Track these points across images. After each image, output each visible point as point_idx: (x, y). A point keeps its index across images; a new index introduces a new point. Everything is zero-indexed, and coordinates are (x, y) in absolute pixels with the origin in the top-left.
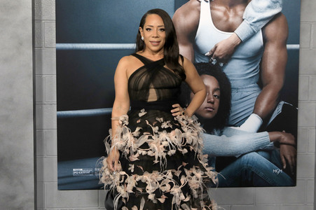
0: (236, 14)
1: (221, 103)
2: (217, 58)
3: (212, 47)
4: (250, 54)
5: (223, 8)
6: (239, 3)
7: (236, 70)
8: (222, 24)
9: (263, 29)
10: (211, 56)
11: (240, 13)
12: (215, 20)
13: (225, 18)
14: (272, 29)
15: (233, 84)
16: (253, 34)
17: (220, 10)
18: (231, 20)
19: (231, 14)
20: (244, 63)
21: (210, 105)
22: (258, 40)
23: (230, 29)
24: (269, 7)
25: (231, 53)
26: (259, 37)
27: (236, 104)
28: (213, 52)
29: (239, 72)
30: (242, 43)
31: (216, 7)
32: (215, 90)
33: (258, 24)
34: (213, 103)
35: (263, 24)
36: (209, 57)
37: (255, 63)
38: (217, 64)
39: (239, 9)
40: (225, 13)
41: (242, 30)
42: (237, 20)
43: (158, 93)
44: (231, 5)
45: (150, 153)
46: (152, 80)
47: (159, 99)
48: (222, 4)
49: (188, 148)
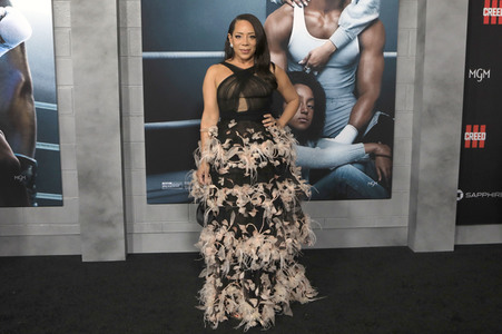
0: (331, 20)
1: (315, 114)
2: (310, 66)
3: (306, 55)
4: (346, 62)
5: (317, 14)
6: (334, 8)
7: (331, 79)
8: (316, 31)
9: (359, 36)
10: (305, 64)
11: (335, 19)
12: (309, 26)
13: (319, 25)
14: (369, 36)
15: (328, 94)
16: (349, 41)
17: (315, 16)
18: (326, 26)
19: (326, 20)
20: (340, 71)
21: (304, 116)
22: (354, 47)
23: (325, 36)
24: (366, 13)
25: (326, 61)
26: (355, 44)
27: (331, 115)
28: (307, 60)
29: (335, 81)
30: (338, 50)
31: (310, 12)
32: (309, 100)
33: (354, 31)
34: (307, 114)
35: (360, 30)
36: (303, 65)
37: (351, 71)
38: (311, 73)
39: (334, 14)
40: (320, 19)
41: (338, 37)
42: (332, 26)
43: (249, 103)
44: (326, 11)
45: (240, 166)
46: (241, 88)
47: (250, 109)
48: (316, 9)
49: (281, 161)
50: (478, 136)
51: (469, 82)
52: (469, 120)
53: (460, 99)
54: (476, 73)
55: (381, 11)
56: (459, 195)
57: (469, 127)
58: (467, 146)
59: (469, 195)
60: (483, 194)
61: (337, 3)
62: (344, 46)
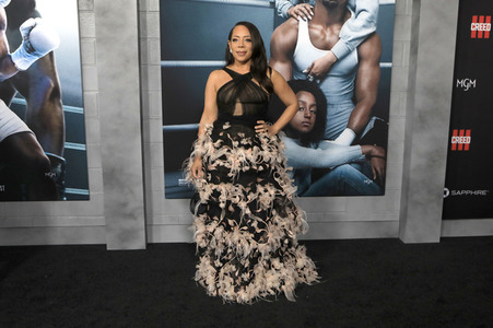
0: (332, 33)
1: (317, 118)
2: (314, 75)
3: (310, 64)
4: (346, 72)
5: (320, 27)
6: (335, 22)
7: (332, 86)
8: (319, 43)
9: (358, 48)
10: (309, 73)
11: (336, 32)
12: (313, 39)
13: (322, 37)
14: (366, 48)
15: (329, 100)
16: (349, 53)
17: (318, 29)
18: (328, 39)
19: (328, 33)
20: (340, 80)
21: (307, 120)
22: (353, 58)
23: (327, 47)
24: (364, 26)
25: (327, 71)
26: (354, 55)
27: (331, 119)
28: (310, 69)
29: (335, 89)
30: (338, 61)
31: (314, 26)
32: (311, 106)
33: (353, 43)
34: (309, 118)
35: (358, 43)
36: (307, 74)
37: (349, 80)
38: (314, 81)
39: (335, 27)
40: (322, 32)
41: (338, 49)
42: (334, 38)
43: (244, 108)
44: (328, 24)
45: (227, 165)
46: (238, 94)
47: (244, 113)
48: (319, 22)
49: (264, 166)
50: (463, 140)
51: (457, 91)
52: (456, 125)
53: (448, 106)
54: (463, 83)
55: (378, 25)
56: (445, 193)
57: (455, 131)
58: (454, 148)
59: (454, 193)
60: (467, 192)
61: (338, 17)
62: (344, 56)
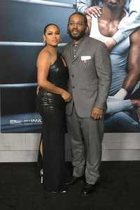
0: (114, 26)
4: (122, 51)
5: (106, 22)
6: (116, 19)
9: (130, 36)
11: (116, 25)
12: (101, 29)
13: (107, 28)
14: (135, 36)
16: (124, 39)
17: (104, 23)
18: (110, 29)
19: (111, 26)
20: (118, 57)
22: (127, 43)
23: (110, 35)
24: (134, 22)
26: (128, 41)
27: (112, 82)
29: (115, 62)
30: (117, 44)
31: (102, 21)
33: (127, 33)
35: (130, 32)
37: (125, 57)
39: (116, 22)
40: (107, 25)
41: (117, 36)
42: (114, 29)
44: (111, 20)
48: (105, 19)
61: (118, 16)
62: (121, 42)
